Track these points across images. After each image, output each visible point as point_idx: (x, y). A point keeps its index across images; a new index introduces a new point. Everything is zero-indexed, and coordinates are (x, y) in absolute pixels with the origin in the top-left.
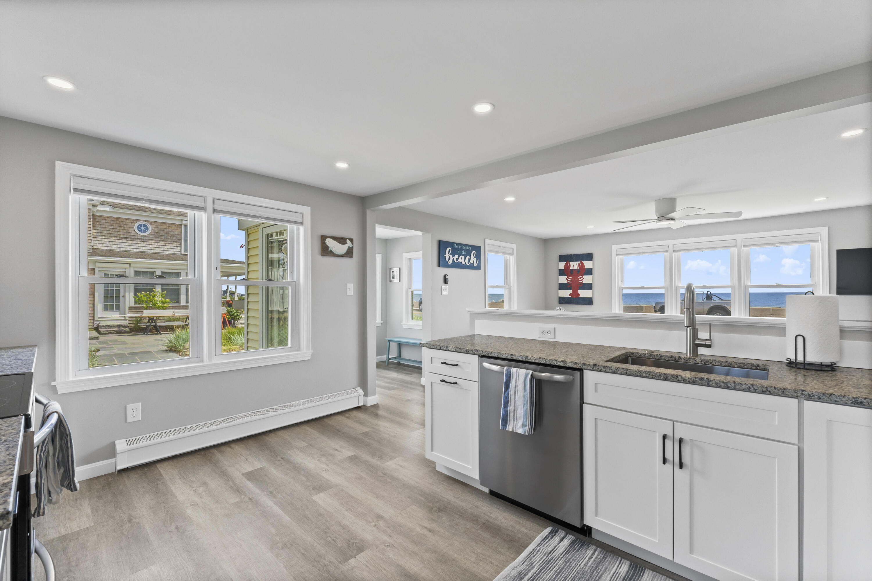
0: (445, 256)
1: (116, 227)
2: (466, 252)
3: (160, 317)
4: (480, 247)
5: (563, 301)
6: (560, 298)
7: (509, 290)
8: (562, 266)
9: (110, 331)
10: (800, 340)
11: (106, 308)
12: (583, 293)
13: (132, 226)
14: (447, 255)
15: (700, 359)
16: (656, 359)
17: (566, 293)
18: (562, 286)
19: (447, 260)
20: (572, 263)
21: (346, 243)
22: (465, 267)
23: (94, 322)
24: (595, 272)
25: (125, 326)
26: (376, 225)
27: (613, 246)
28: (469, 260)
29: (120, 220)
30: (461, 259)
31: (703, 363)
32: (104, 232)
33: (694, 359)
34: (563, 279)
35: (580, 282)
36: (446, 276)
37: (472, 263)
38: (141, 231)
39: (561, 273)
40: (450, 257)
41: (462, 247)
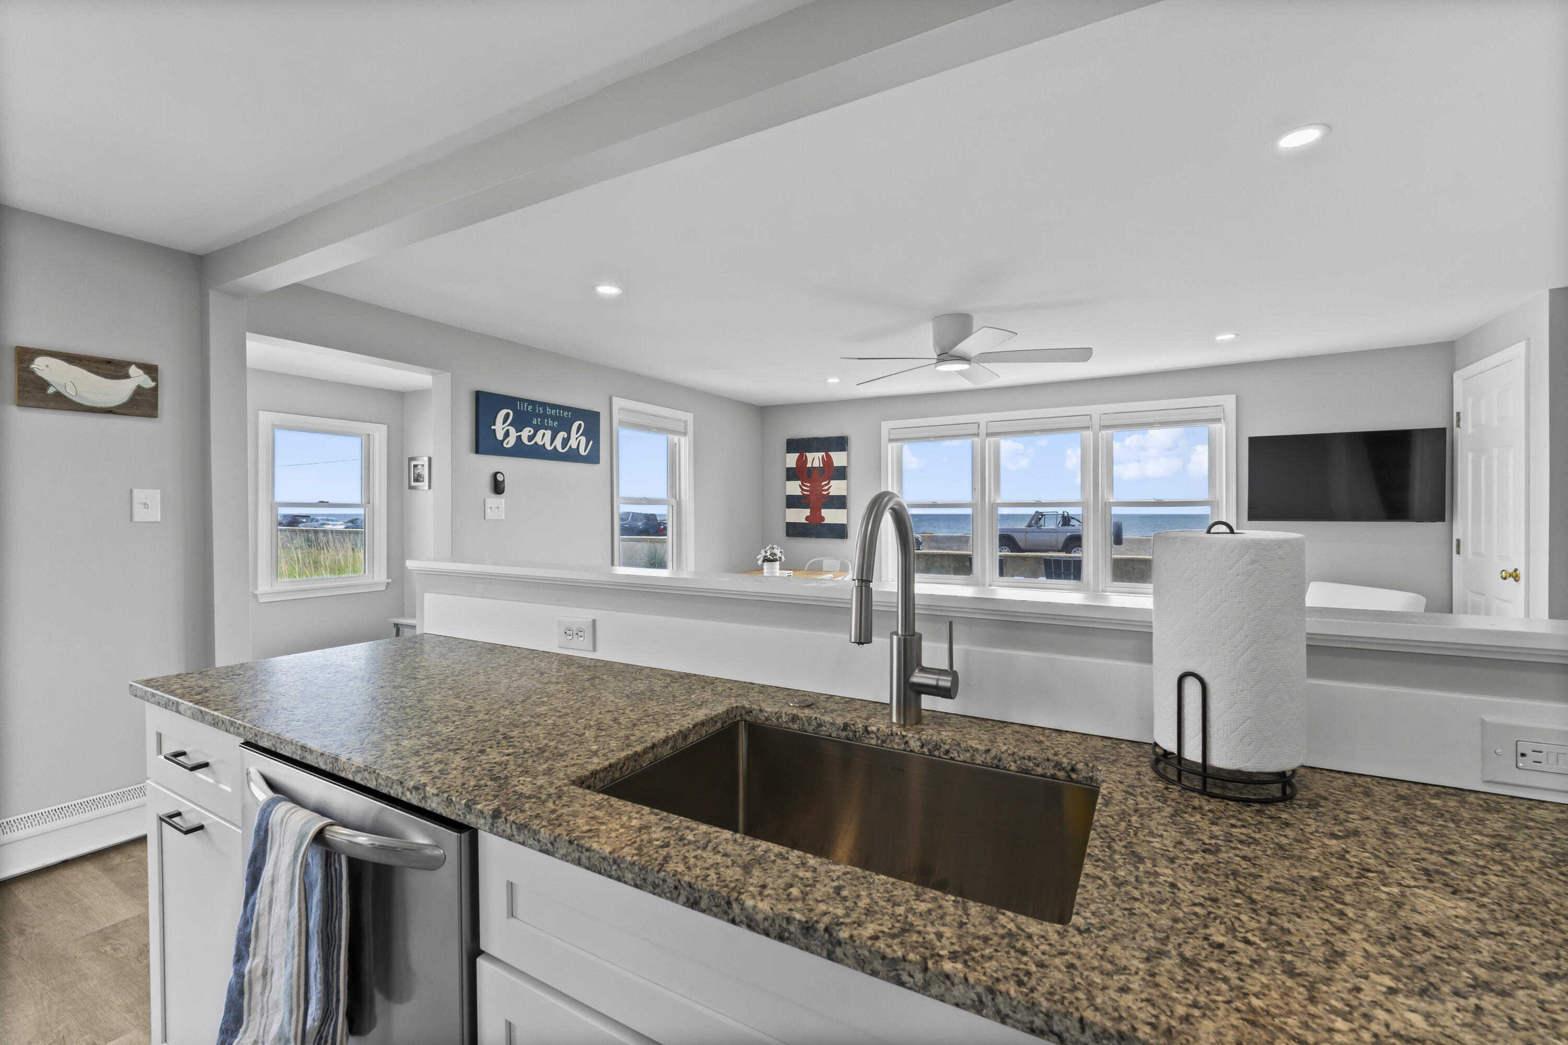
0: (493, 427)
2: (556, 423)
4: (597, 415)
5: (794, 530)
6: (789, 525)
7: (678, 509)
8: (792, 460)
10: (1192, 689)
12: (831, 516)
14: (499, 428)
15: (919, 739)
16: (805, 731)
17: (800, 515)
18: (793, 502)
19: (500, 436)
20: (810, 456)
21: (127, 376)
22: (554, 456)
24: (852, 473)
26: (248, 335)
27: (883, 423)
28: (565, 441)
30: (543, 438)
31: (925, 750)
33: (904, 737)
34: (794, 488)
35: (825, 493)
36: (498, 475)
37: (574, 446)
39: (791, 474)
40: (508, 431)
41: (545, 410)
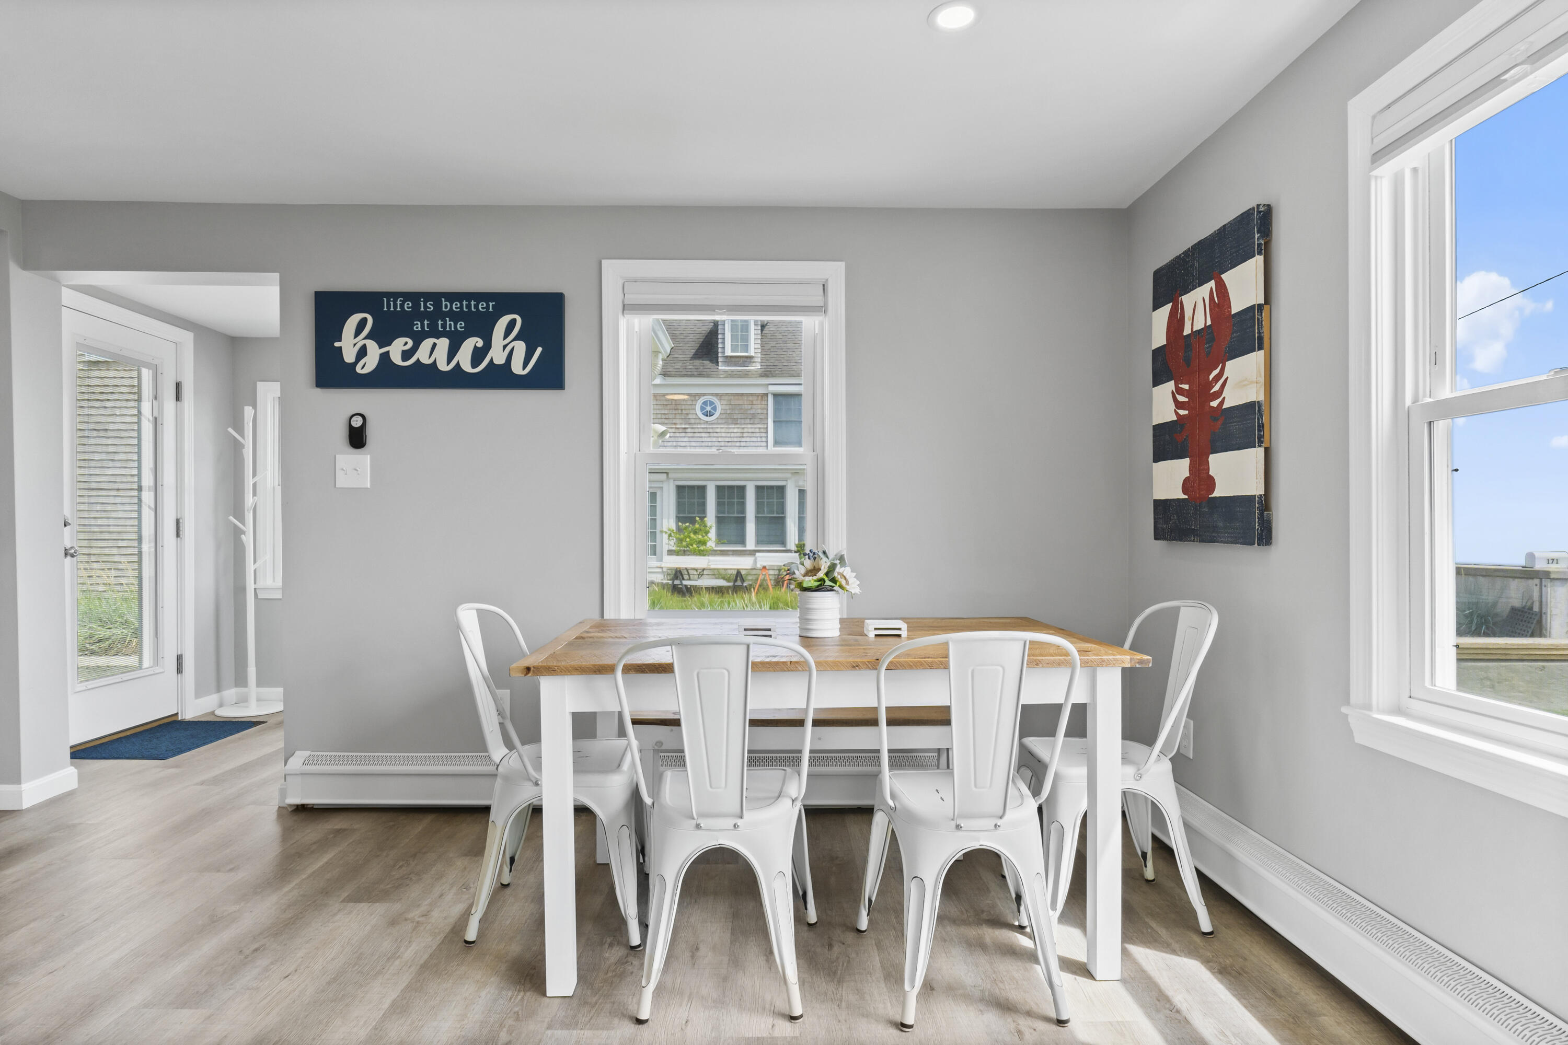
0: (337, 344)
1: (671, 410)
2: (460, 325)
4: (556, 299)
5: (1164, 523)
8: (1160, 326)
13: (693, 407)
14: (348, 346)
17: (1174, 480)
18: (1163, 443)
20: (1188, 302)
22: (457, 380)
28: (480, 354)
30: (433, 352)
34: (1164, 403)
35: (1215, 403)
36: (357, 418)
37: (500, 361)
38: (705, 414)
39: (1160, 367)
40: (364, 347)
41: (438, 305)
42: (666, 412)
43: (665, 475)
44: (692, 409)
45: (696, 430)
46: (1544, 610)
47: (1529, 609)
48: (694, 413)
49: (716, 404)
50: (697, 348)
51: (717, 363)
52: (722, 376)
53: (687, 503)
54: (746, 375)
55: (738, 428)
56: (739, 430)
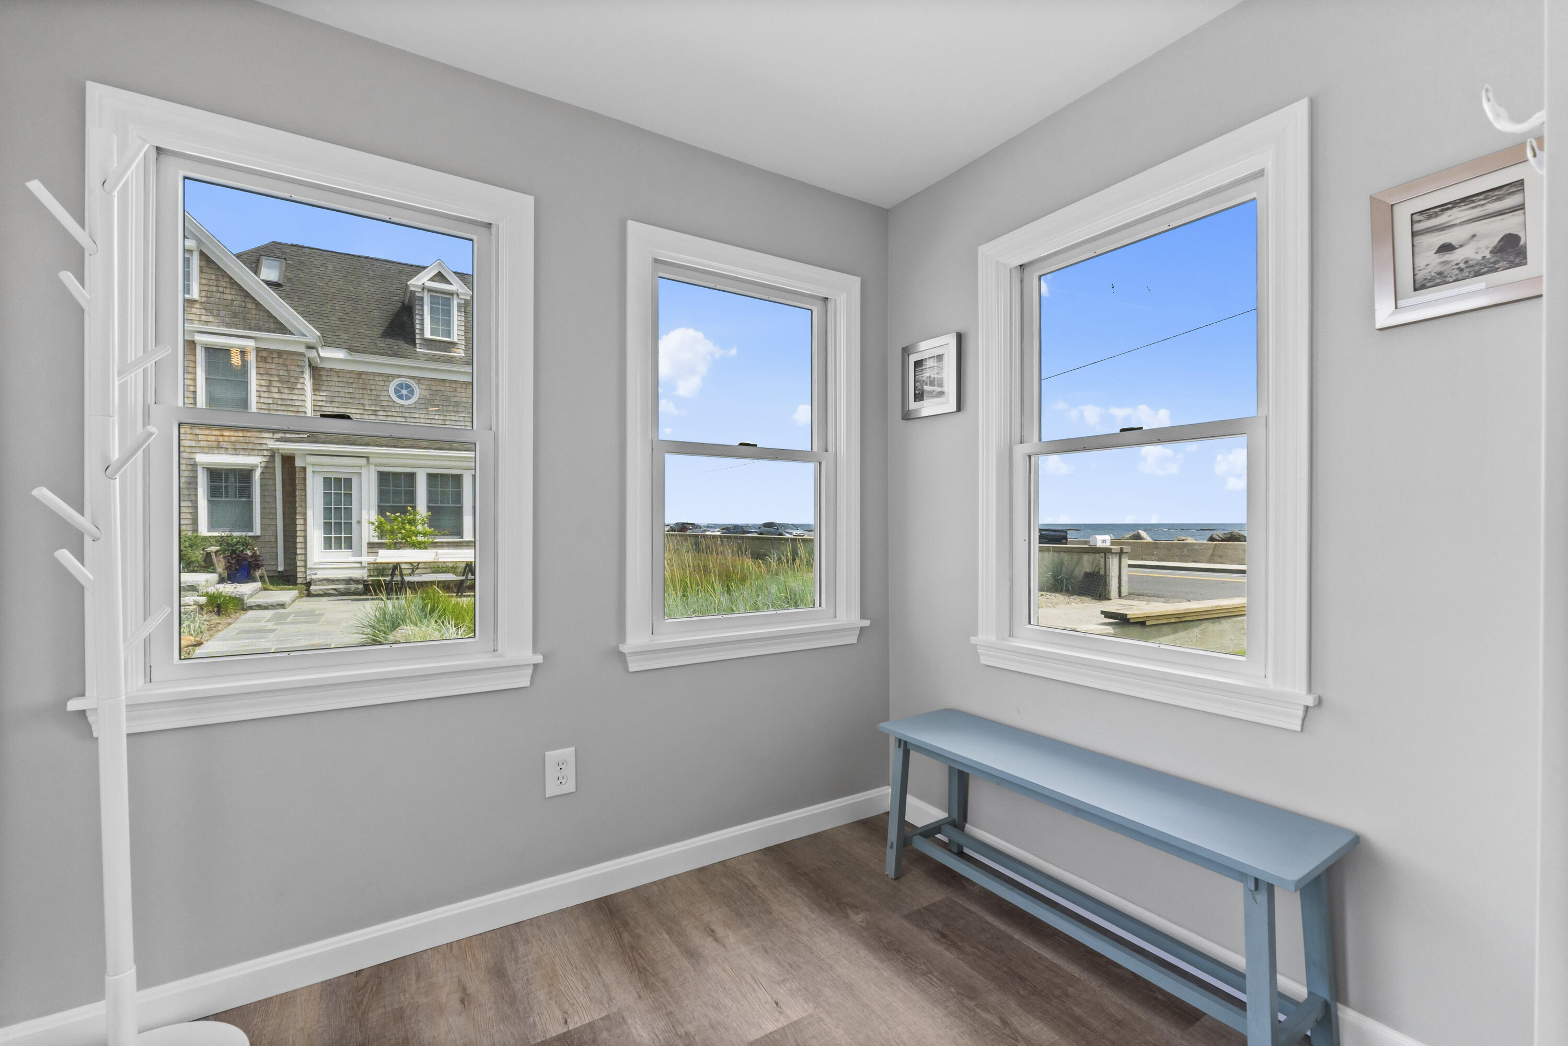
1: (357, 390)
3: (419, 563)
9: (326, 589)
11: (328, 544)
13: (385, 388)
23: (305, 572)
25: (357, 581)
29: (364, 376)
32: (336, 399)
38: (401, 397)
42: (351, 390)
43: (365, 459)
44: (384, 390)
45: (390, 414)
46: (1107, 574)
47: (1097, 573)
48: (387, 395)
49: (414, 388)
50: (386, 326)
51: (414, 344)
52: (422, 358)
53: (391, 492)
54: (451, 360)
55: (440, 415)
56: (442, 417)
